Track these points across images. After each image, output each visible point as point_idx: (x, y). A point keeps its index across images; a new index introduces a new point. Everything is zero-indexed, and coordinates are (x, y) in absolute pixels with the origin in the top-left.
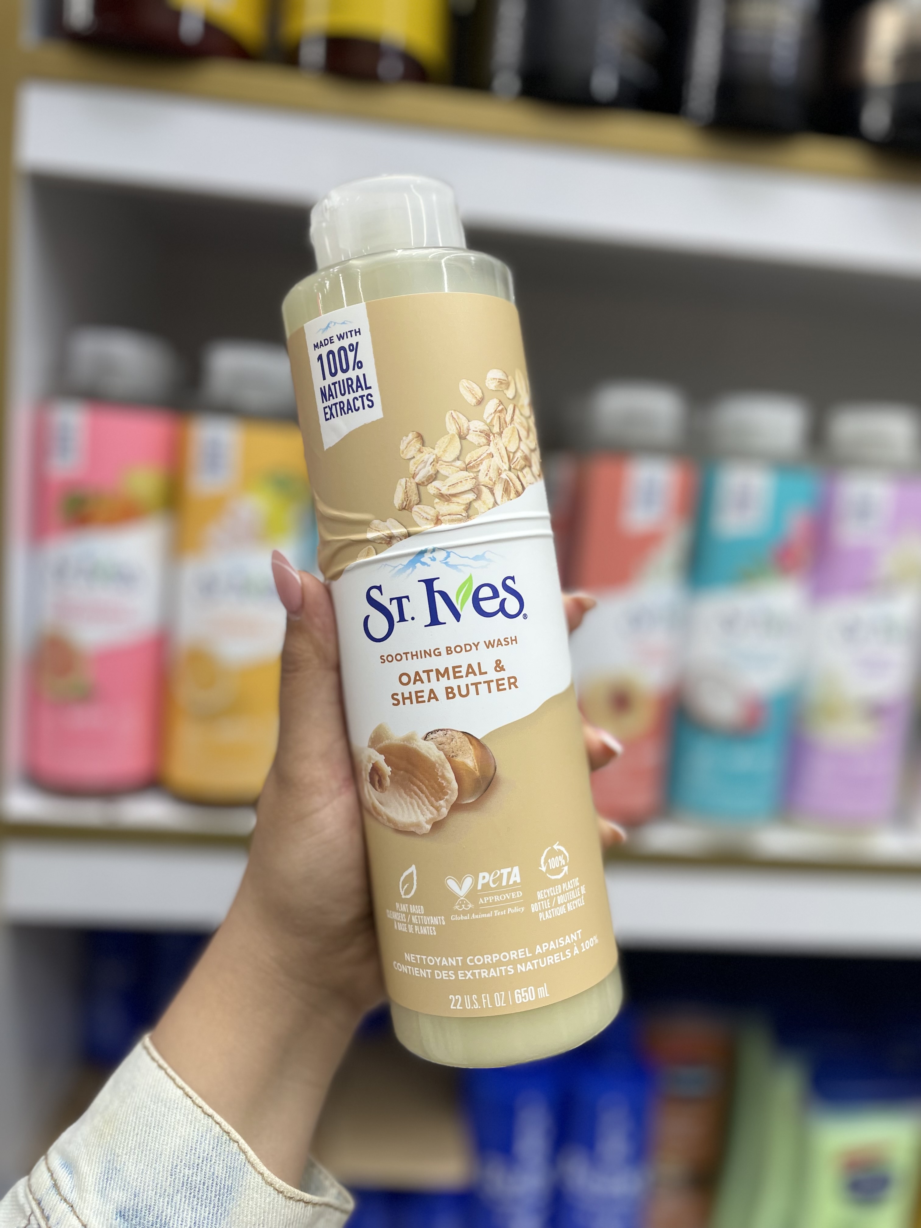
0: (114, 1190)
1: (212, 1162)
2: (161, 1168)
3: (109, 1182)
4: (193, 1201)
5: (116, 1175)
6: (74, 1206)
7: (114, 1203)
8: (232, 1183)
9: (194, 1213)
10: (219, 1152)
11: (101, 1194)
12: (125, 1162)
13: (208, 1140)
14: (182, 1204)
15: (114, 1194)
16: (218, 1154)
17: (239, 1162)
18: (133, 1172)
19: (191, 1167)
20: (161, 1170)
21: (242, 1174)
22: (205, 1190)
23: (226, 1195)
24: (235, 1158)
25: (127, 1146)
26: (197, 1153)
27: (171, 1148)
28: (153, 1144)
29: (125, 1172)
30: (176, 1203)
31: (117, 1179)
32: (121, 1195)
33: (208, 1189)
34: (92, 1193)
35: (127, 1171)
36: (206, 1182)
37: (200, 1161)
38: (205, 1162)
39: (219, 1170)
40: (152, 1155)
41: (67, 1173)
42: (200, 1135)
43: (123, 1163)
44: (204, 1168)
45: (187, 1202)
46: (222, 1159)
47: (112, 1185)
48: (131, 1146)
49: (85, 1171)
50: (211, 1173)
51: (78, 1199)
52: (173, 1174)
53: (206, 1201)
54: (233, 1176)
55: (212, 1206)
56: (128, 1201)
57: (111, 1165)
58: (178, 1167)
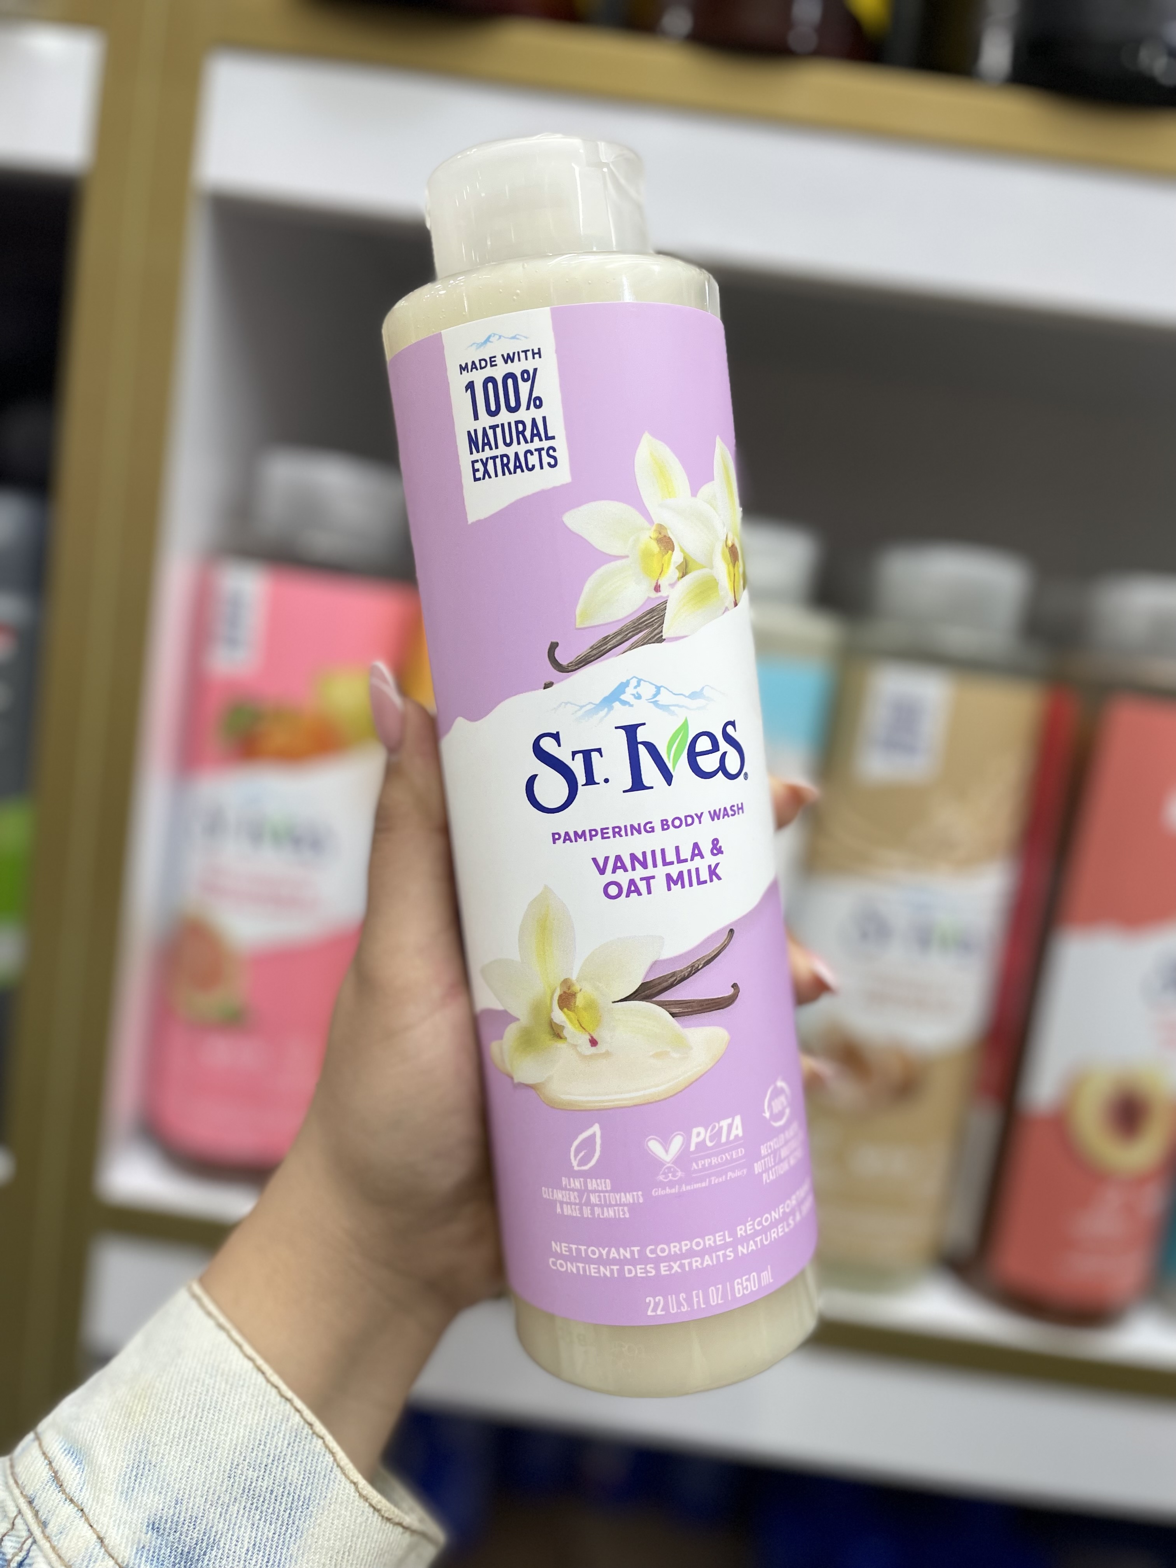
0: (146, 1491)
1: (286, 1463)
2: (216, 1466)
3: (138, 1480)
4: (255, 1514)
5: (149, 1471)
6: (86, 1510)
7: (145, 1510)
8: (310, 1494)
9: (254, 1531)
10: (296, 1449)
11: (127, 1496)
12: (163, 1455)
13: (283, 1433)
14: (240, 1517)
15: (145, 1498)
16: (294, 1453)
17: (324, 1465)
18: (175, 1469)
19: (257, 1467)
20: (216, 1469)
21: (326, 1482)
22: (273, 1500)
23: (300, 1510)
24: (318, 1459)
25: (168, 1433)
26: (267, 1449)
27: (231, 1439)
28: (206, 1433)
29: (163, 1468)
30: (231, 1515)
31: (150, 1478)
32: (156, 1500)
33: (276, 1500)
34: (113, 1494)
35: (166, 1467)
36: (275, 1490)
37: (270, 1461)
38: (276, 1463)
39: (294, 1473)
40: (203, 1448)
41: (73, 1462)
42: (273, 1424)
43: (161, 1455)
44: (274, 1470)
45: (246, 1515)
46: (299, 1459)
47: (143, 1485)
48: (175, 1433)
49: (104, 1462)
50: (283, 1479)
51: (91, 1500)
52: (232, 1476)
53: (272, 1515)
54: (312, 1483)
55: (280, 1522)
56: (166, 1509)
57: (143, 1458)
58: (240, 1467)
